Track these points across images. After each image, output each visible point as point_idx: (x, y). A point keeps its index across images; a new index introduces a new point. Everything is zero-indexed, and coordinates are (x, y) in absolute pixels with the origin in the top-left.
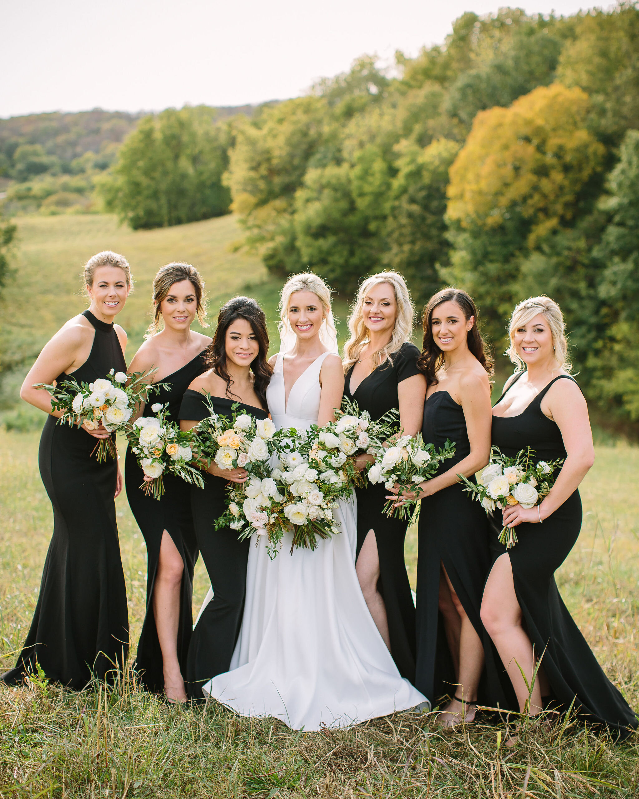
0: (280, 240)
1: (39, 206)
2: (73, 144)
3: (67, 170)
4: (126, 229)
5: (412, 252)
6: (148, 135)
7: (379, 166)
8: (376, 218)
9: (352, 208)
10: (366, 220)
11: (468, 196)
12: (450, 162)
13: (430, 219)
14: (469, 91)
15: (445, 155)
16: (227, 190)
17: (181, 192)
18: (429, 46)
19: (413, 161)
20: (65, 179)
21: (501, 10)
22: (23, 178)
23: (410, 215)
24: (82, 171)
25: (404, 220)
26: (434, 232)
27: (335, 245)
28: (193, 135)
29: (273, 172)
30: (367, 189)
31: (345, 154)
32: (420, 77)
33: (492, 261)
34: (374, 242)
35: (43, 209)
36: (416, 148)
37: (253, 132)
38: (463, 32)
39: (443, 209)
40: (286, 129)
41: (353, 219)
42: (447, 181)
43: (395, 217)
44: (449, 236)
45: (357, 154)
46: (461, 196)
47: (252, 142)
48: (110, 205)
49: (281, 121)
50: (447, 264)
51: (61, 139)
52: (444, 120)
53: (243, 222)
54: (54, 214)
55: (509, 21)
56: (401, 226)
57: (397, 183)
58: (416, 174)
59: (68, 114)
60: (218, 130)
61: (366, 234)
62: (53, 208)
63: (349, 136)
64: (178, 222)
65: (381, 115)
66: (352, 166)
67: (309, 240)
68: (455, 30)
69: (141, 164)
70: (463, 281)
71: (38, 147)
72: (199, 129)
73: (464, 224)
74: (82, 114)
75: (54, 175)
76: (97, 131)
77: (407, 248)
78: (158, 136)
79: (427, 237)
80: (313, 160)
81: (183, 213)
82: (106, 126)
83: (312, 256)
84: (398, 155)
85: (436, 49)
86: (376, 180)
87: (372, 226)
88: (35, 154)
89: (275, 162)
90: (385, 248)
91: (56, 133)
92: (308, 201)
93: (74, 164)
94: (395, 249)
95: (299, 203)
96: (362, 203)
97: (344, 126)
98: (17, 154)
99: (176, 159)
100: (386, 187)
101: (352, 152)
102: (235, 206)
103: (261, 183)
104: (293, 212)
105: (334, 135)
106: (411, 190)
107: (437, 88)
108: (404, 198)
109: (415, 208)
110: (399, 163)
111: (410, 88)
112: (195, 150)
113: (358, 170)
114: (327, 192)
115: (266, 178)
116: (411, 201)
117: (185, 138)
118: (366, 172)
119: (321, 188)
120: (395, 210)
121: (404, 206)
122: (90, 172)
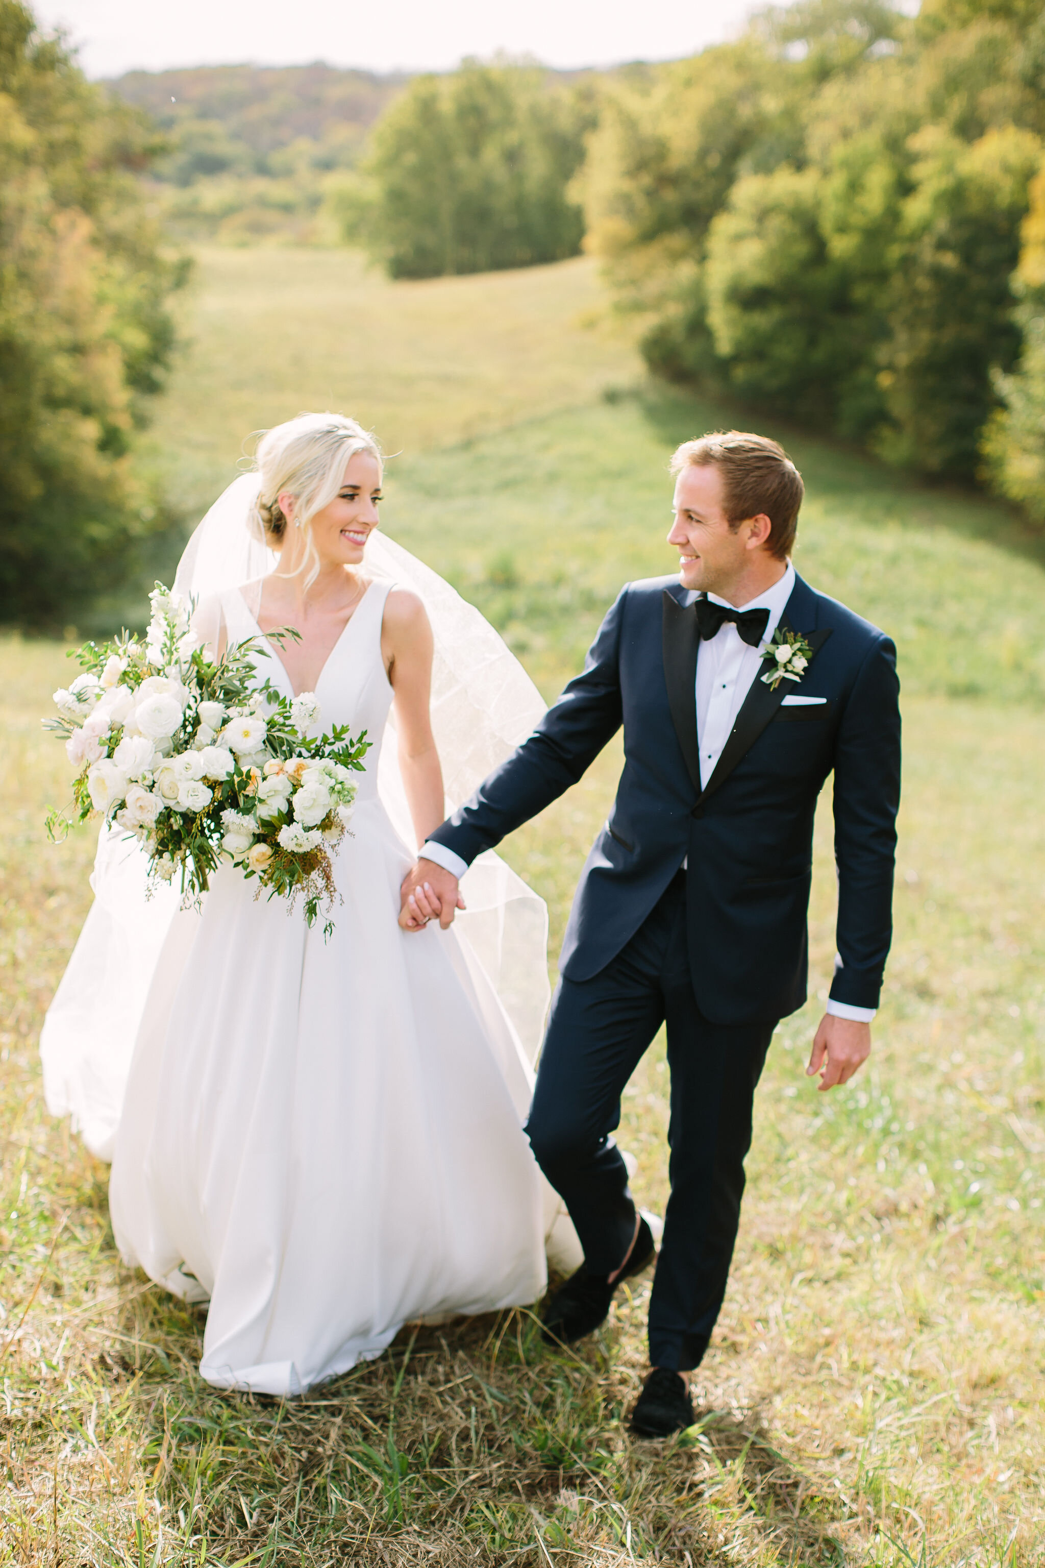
0: (675, 311)
1: (215, 232)
2: (276, 123)
3: (263, 170)
4: (380, 277)
5: (935, 346)
7: (878, 178)
8: (866, 277)
9: (819, 254)
10: (846, 280)
12: (1029, 175)
13: (977, 283)
15: (1015, 159)
16: (577, 214)
17: (483, 215)
19: (949, 168)
20: (261, 186)
22: (184, 180)
23: (937, 273)
24: (287, 172)
25: (923, 283)
26: (981, 308)
27: (782, 324)
28: (508, 107)
29: (667, 180)
30: (857, 219)
31: (813, 150)
34: (858, 323)
35: (224, 237)
36: (955, 144)
39: (1012, 259)
40: (699, 98)
41: (823, 278)
43: (905, 275)
44: (1022, 315)
45: (839, 151)
47: (630, 123)
48: (352, 232)
49: (689, 83)
50: (1013, 368)
51: (253, 113)
52: (1012, 93)
53: (607, 272)
54: (243, 245)
56: (915, 294)
57: (916, 209)
58: (957, 193)
59: (268, 70)
62: (244, 236)
63: (820, 117)
64: (466, 269)
65: (885, 78)
66: (826, 173)
67: (734, 311)
69: (409, 158)
70: (1043, 406)
71: (215, 127)
72: (522, 101)
74: (292, 69)
75: (240, 176)
76: (317, 102)
77: (925, 336)
78: (446, 106)
79: (966, 316)
80: (744, 166)
81: (481, 252)
82: (335, 93)
83: (738, 344)
84: (913, 159)
86: (874, 200)
87: (859, 292)
88: (209, 137)
89: (674, 162)
90: (884, 333)
91: (244, 102)
92: (738, 238)
93: (276, 159)
94: (902, 337)
95: (717, 245)
96: (840, 246)
97: (814, 95)
99: (474, 151)
100: (893, 215)
101: (825, 150)
102: (592, 241)
103: (640, 202)
104: (703, 258)
105: (790, 114)
106: (942, 225)
107: (999, 29)
108: (928, 241)
109: (949, 260)
110: (920, 171)
111: (942, 28)
112: (512, 137)
113: (838, 182)
114: (776, 222)
115: (651, 194)
116: (942, 245)
117: (494, 113)
118: (854, 187)
119: (763, 215)
120: (908, 263)
121: (927, 255)
122: (304, 174)
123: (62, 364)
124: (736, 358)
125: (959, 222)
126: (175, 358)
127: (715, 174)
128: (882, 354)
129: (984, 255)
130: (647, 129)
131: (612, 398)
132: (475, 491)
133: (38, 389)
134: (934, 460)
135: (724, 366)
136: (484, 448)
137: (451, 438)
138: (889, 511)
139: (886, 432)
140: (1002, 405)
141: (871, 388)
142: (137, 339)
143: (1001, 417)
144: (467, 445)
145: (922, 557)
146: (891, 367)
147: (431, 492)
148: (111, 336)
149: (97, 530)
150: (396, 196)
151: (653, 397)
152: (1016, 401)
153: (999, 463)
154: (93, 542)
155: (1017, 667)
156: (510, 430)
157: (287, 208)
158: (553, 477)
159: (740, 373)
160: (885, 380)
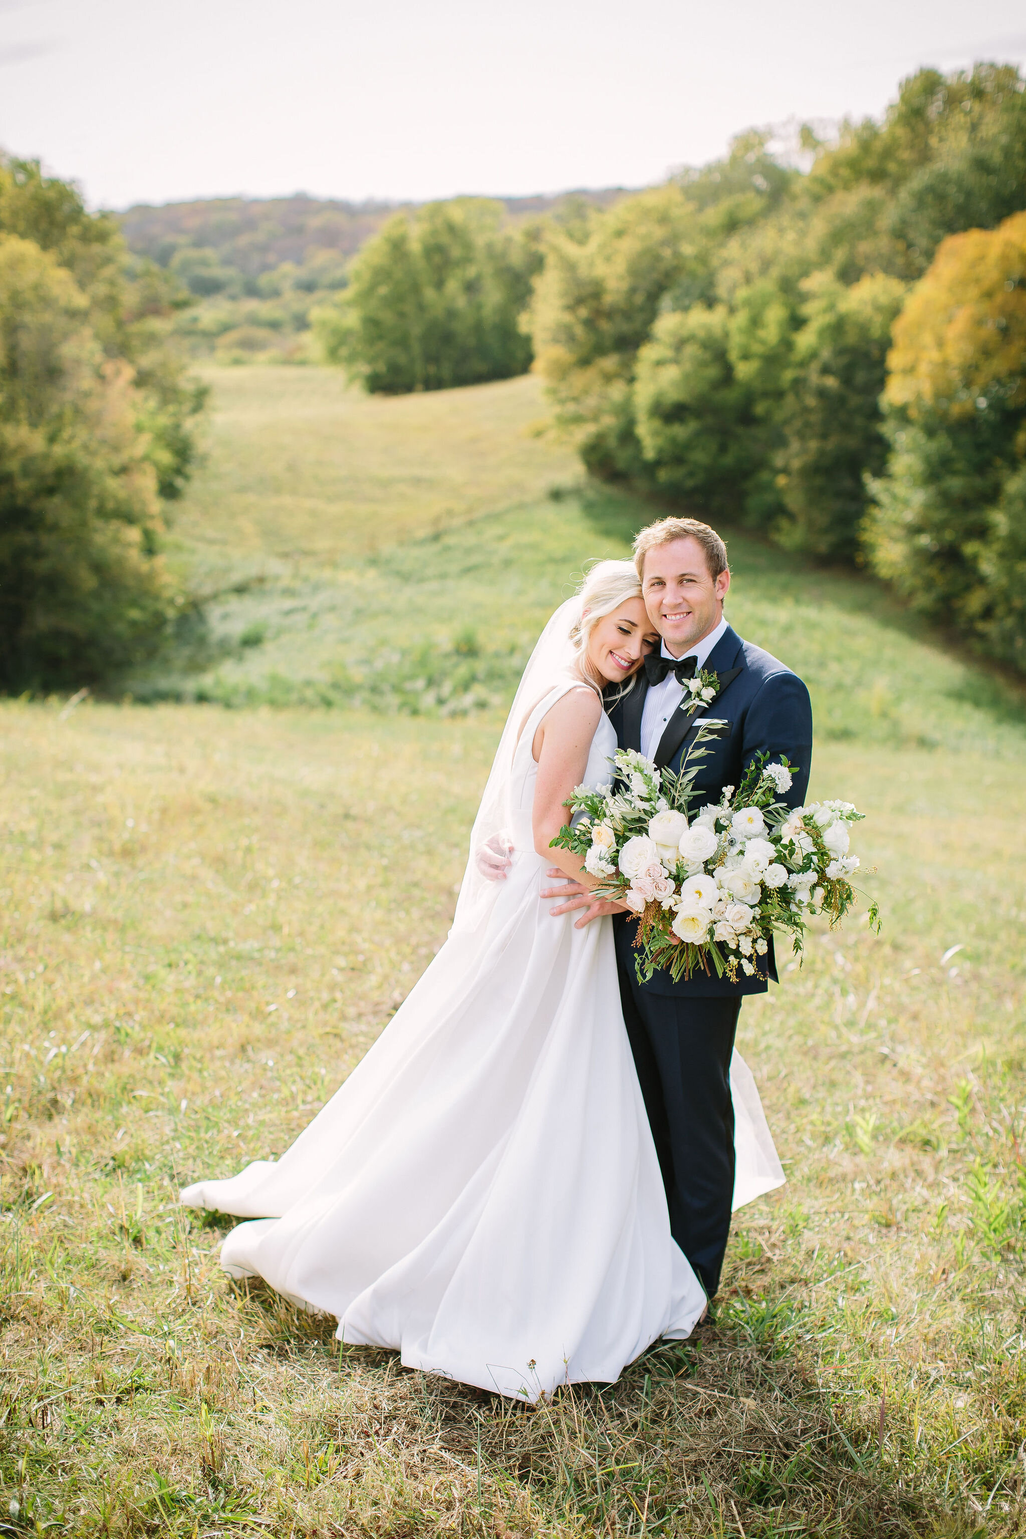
0: (609, 421)
1: (212, 349)
2: (264, 249)
3: (252, 291)
4: (358, 391)
5: (822, 453)
6: (397, 246)
7: (775, 315)
8: (765, 395)
9: (727, 377)
10: (749, 398)
11: (924, 368)
12: (895, 311)
13: (855, 400)
14: (930, 199)
15: (884, 300)
16: (527, 340)
17: (447, 338)
18: (857, 119)
19: (831, 307)
20: (252, 305)
21: (978, 66)
23: (822, 393)
24: (275, 293)
25: (811, 401)
26: (859, 421)
27: (698, 434)
28: (468, 246)
29: (599, 313)
30: (757, 348)
31: (721, 291)
32: (845, 172)
33: (954, 473)
34: (760, 433)
35: (220, 354)
36: (837, 287)
37: (572, 250)
38: (916, 102)
39: (880, 382)
40: (628, 246)
41: (731, 396)
42: (886, 344)
43: (797, 394)
44: (887, 429)
45: (742, 293)
46: (910, 370)
47: (570, 266)
48: (333, 354)
49: (620, 234)
50: (881, 472)
51: (243, 241)
52: (884, 244)
53: (551, 390)
54: (237, 362)
55: (989, 86)
56: (806, 410)
57: (805, 340)
58: (838, 327)
59: (256, 202)
60: (509, 240)
61: (746, 418)
62: (237, 353)
63: (726, 263)
64: (434, 384)
65: (781, 231)
66: (732, 310)
67: (657, 424)
68: (904, 99)
69: (383, 290)
70: (906, 503)
71: (209, 253)
72: (480, 241)
73: (913, 413)
74: (277, 201)
75: (233, 298)
76: (299, 230)
77: (813, 445)
78: (415, 247)
79: (846, 428)
80: (666, 301)
81: (446, 371)
82: (315, 222)
83: (660, 451)
84: (804, 298)
85: (869, 126)
86: (771, 333)
87: (760, 409)
88: (204, 263)
89: (609, 299)
90: (780, 442)
91: (234, 231)
92: (660, 363)
93: (264, 281)
94: (795, 445)
95: (642, 369)
96: (744, 370)
97: (722, 245)
98: (176, 260)
99: (439, 284)
100: (788, 345)
101: (733, 289)
102: (539, 365)
103: (579, 331)
104: (632, 380)
105: (703, 258)
106: (826, 354)
107: (876, 192)
108: (815, 366)
109: (831, 382)
110: (809, 309)
111: (830, 189)
112: (471, 272)
113: (741, 318)
114: (691, 350)
115: (589, 324)
116: (826, 370)
117: (456, 252)
118: (755, 322)
119: (680, 344)
120: (798, 384)
121: (814, 378)
122: (289, 295)
123: (113, 484)
124: (658, 463)
125: (841, 352)
126: (191, 469)
127: (642, 309)
128: (779, 459)
129: (861, 377)
130: (583, 272)
131: (557, 495)
132: (443, 576)
133: (93, 504)
134: (823, 545)
135: (651, 468)
136: (450, 540)
137: (422, 533)
138: (785, 588)
139: (784, 523)
140: (874, 502)
141: (769, 487)
142: (166, 457)
143: (876, 512)
144: (436, 537)
145: (812, 626)
146: (785, 471)
147: (405, 577)
148: (146, 458)
149: (134, 614)
150: (372, 322)
151: (590, 494)
152: (884, 498)
153: (871, 548)
154: (133, 624)
155: (884, 715)
156: (471, 523)
157: (274, 325)
158: (507, 563)
159: (663, 475)
160: (781, 481)
